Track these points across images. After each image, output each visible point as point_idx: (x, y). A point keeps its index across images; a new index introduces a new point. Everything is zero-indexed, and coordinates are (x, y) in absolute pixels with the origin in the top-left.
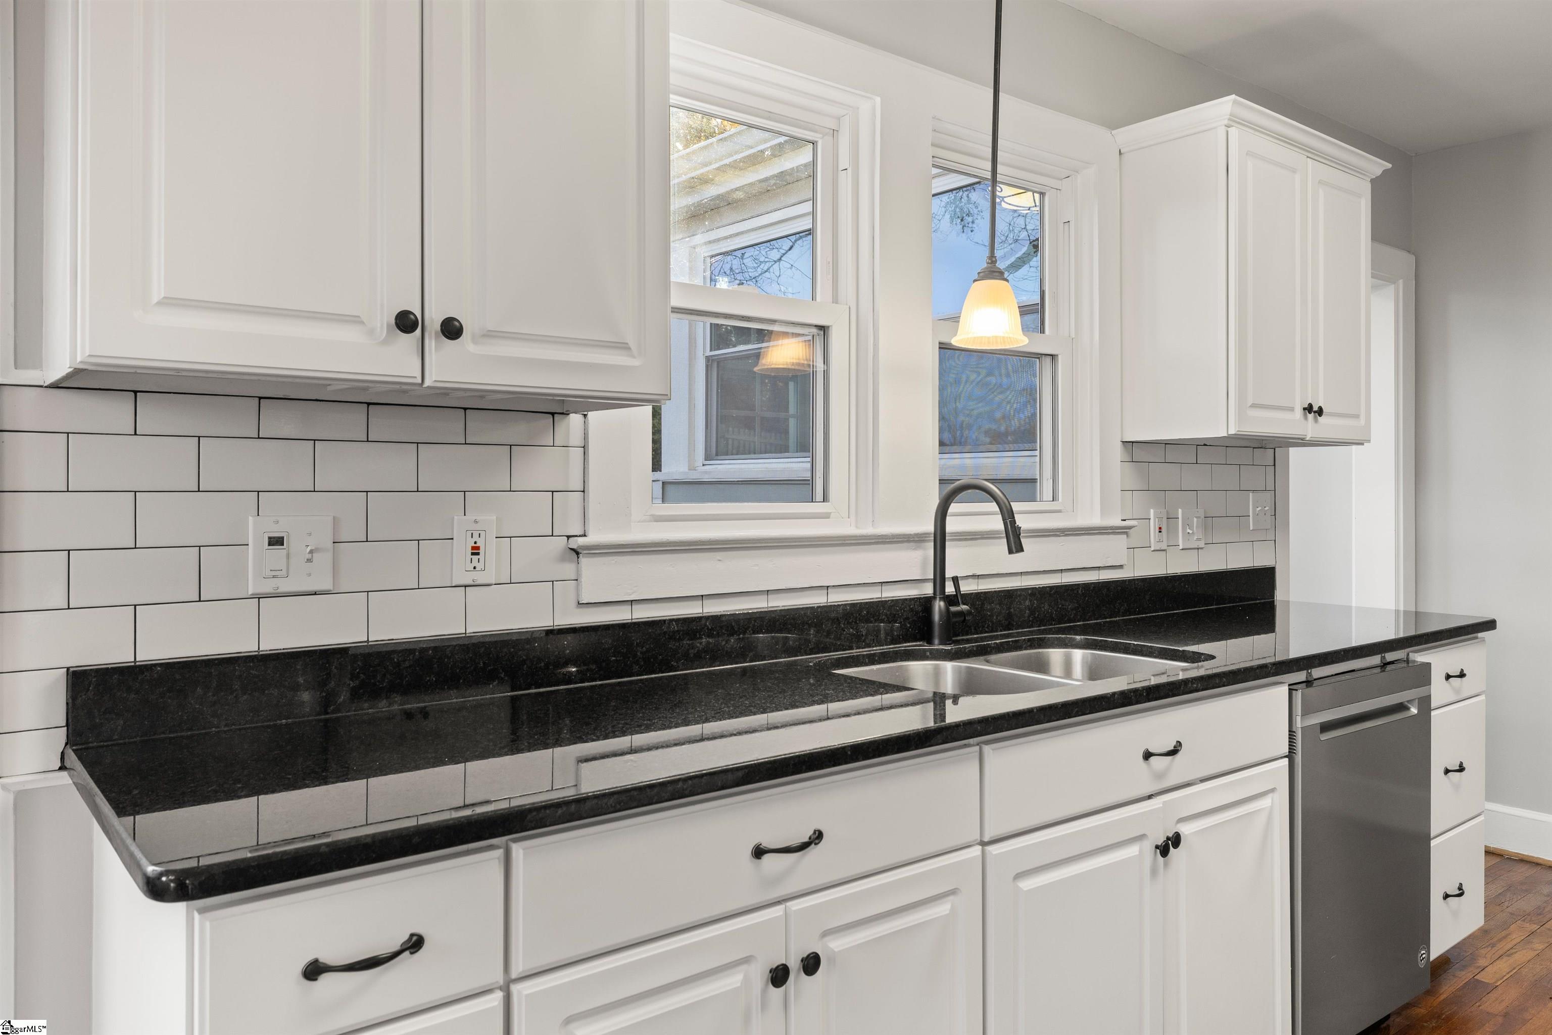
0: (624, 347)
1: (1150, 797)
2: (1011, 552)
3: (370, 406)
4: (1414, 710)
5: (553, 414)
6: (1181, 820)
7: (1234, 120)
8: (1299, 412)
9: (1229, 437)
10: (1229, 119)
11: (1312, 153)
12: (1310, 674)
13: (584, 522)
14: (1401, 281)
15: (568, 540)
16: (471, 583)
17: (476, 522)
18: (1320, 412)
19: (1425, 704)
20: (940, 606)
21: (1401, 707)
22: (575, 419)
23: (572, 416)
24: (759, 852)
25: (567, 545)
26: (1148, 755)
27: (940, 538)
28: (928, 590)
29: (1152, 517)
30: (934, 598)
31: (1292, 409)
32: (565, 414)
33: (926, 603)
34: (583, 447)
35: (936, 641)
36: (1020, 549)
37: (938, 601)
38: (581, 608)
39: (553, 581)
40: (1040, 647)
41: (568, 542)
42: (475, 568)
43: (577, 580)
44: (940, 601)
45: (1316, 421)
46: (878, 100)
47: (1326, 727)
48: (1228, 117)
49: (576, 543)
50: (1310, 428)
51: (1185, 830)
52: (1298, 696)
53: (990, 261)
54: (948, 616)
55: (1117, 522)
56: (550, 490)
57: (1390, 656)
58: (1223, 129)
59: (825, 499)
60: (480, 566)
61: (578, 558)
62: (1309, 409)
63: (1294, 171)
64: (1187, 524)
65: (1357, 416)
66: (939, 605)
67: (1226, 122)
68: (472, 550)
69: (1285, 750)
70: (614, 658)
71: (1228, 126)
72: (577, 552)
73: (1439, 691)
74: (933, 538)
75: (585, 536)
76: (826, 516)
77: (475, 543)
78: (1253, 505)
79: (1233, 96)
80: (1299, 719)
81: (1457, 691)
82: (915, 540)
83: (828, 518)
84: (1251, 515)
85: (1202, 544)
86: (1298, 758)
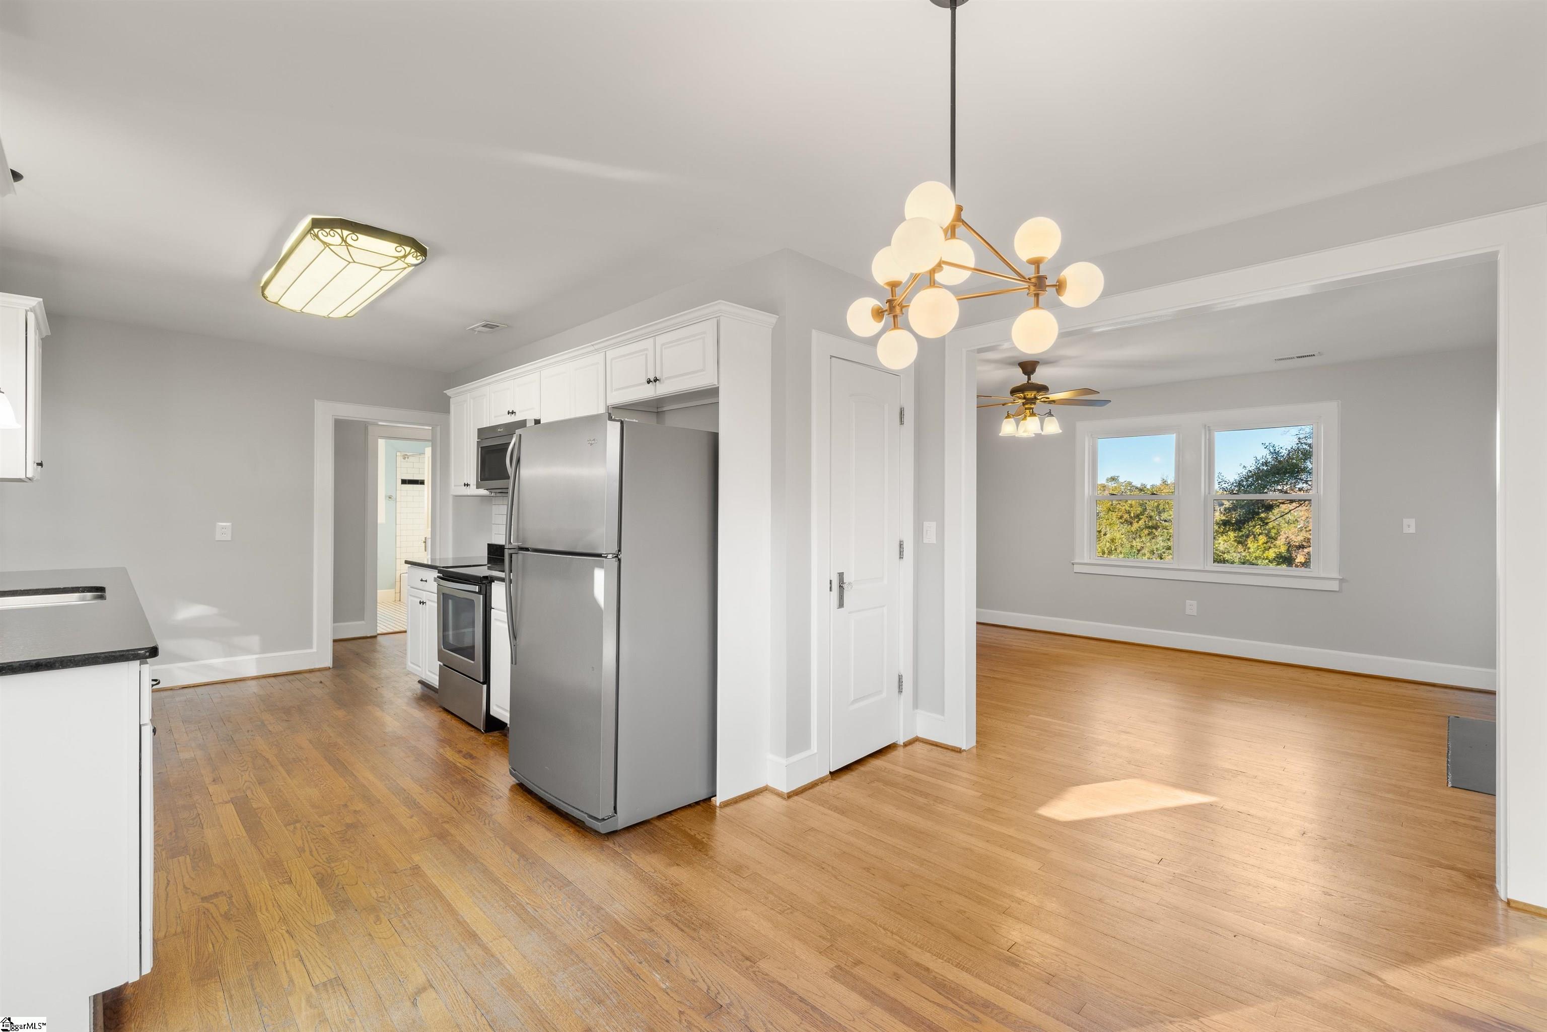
48: (31, 307)
58: (24, 311)
67: (28, 308)
71: (27, 310)
79: (41, 299)
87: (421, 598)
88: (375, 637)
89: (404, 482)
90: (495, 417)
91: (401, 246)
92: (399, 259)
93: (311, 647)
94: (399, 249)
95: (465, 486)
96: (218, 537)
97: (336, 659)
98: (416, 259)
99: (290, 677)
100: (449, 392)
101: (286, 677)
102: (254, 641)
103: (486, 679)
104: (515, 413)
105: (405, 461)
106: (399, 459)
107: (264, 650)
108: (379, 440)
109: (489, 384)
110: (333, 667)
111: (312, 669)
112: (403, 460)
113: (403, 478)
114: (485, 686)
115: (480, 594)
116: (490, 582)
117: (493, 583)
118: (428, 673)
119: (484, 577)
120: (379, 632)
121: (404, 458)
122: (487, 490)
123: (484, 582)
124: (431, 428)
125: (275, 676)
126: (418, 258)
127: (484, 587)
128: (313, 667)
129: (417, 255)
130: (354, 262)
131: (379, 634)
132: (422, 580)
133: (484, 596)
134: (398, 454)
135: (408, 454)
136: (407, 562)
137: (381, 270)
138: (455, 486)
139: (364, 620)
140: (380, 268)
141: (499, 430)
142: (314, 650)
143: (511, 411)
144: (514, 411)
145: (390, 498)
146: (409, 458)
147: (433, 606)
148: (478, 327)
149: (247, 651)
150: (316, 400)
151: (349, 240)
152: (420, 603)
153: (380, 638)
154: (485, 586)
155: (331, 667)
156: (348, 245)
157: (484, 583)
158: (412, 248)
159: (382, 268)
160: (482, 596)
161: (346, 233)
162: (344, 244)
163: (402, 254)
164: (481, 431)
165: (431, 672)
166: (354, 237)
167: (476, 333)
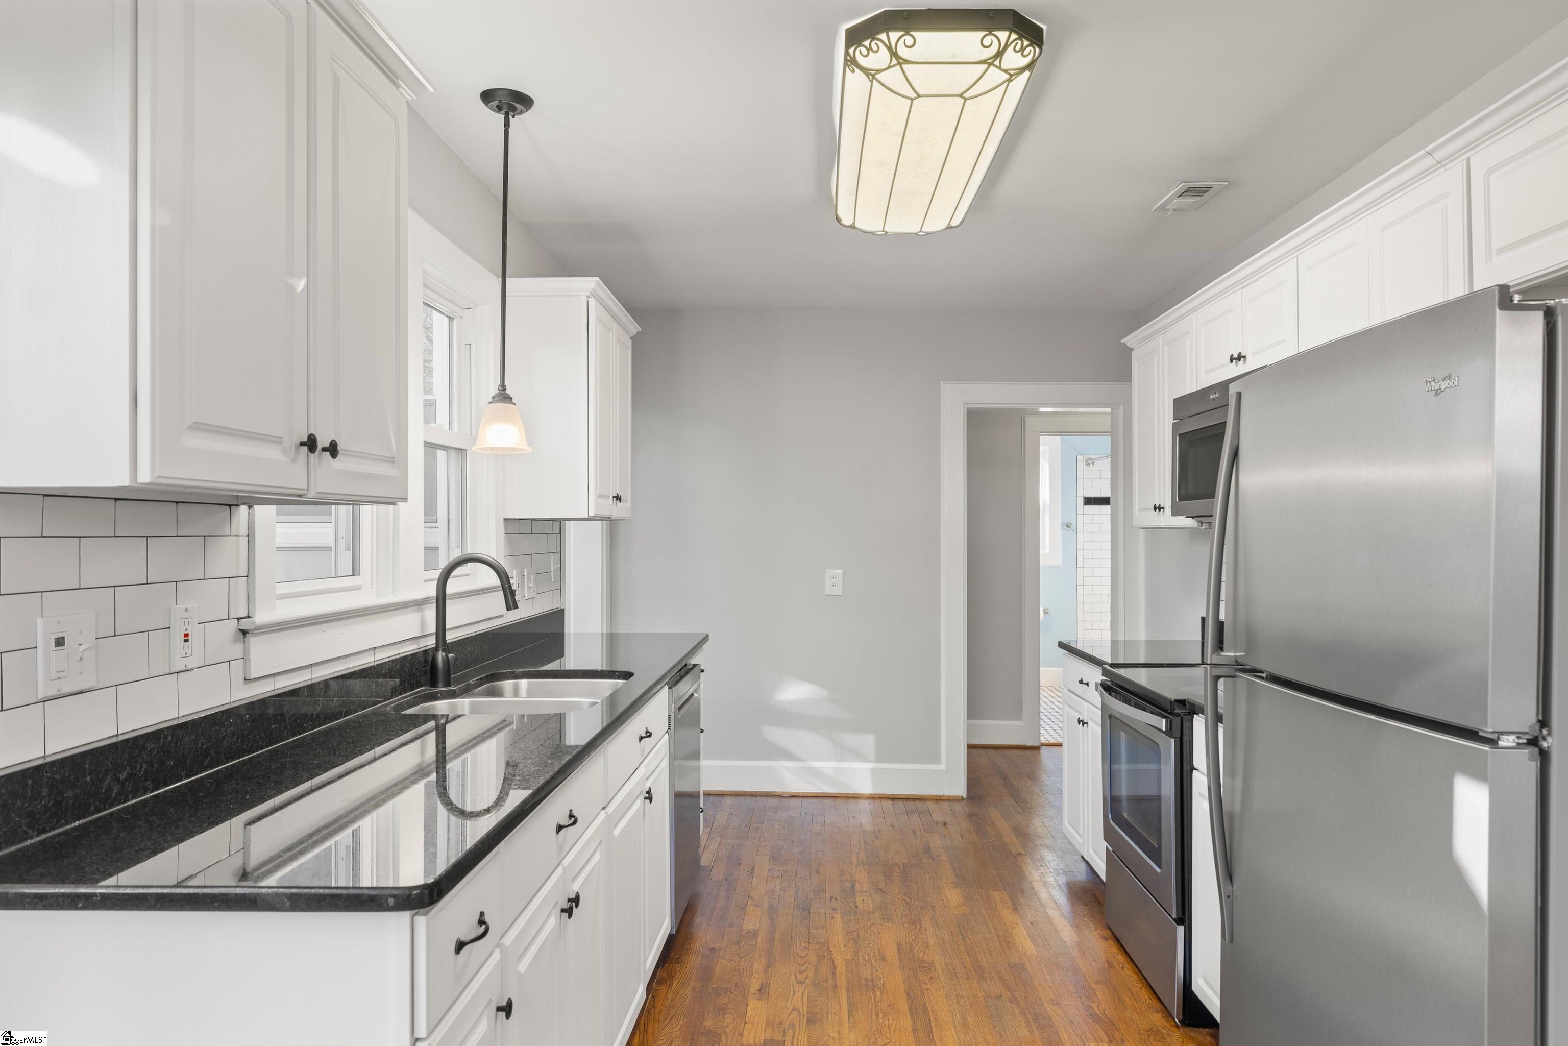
0: (391, 461)
2: (508, 608)
3: (117, 501)
4: (696, 695)
5: (230, 506)
7: (593, 294)
8: (611, 500)
9: (589, 518)
10: (591, 293)
11: (616, 319)
13: (248, 605)
15: (238, 621)
16: (183, 668)
17: (186, 610)
18: (620, 499)
19: (699, 688)
20: (442, 656)
21: (693, 695)
22: (244, 509)
23: (242, 507)
24: (559, 829)
25: (238, 627)
27: (441, 601)
28: (431, 642)
29: (515, 576)
30: (437, 647)
31: (609, 498)
32: (238, 505)
33: (430, 654)
34: (248, 536)
35: (440, 685)
37: (440, 652)
38: (249, 685)
39: (229, 661)
40: (498, 680)
41: (238, 624)
42: (186, 654)
43: (243, 658)
44: (442, 652)
45: (617, 504)
47: (679, 710)
48: (590, 291)
49: (245, 625)
53: (502, 389)
54: (447, 659)
56: (226, 577)
58: (586, 298)
59: (354, 572)
60: (189, 653)
61: (244, 637)
62: (616, 497)
63: (609, 330)
65: (627, 501)
66: (440, 655)
67: (588, 294)
68: (184, 637)
70: (274, 726)
71: (588, 297)
72: (244, 632)
74: (435, 600)
75: (249, 617)
76: (358, 588)
77: (186, 630)
78: (553, 564)
79: (597, 279)
80: (672, 706)
82: (419, 604)
83: (361, 589)
84: (552, 571)
85: (534, 595)
86: (672, 732)
87: (1080, 713)
88: (1036, 748)
89: (1089, 501)
90: (1207, 372)
91: (990, 34)
92: (991, 64)
93: (936, 759)
94: (987, 40)
95: (1155, 510)
96: (828, 591)
97: (973, 781)
98: (1023, 54)
99: (911, 805)
100: (1129, 340)
101: (905, 802)
102: (867, 742)
103: (1183, 913)
104: (1244, 357)
105: (1088, 468)
106: (1081, 465)
107: (879, 760)
108: (1043, 439)
109: (1194, 310)
110: (967, 798)
111: (940, 796)
112: (1086, 467)
113: (1084, 496)
114: (1181, 930)
115: (1171, 737)
116: (1190, 713)
117: (1195, 716)
118: (1091, 851)
119: (1177, 701)
120: (1043, 740)
121: (1088, 465)
122: (1193, 517)
123: (1177, 711)
124: (1109, 410)
125: (894, 798)
126: (1027, 52)
127: (1177, 721)
128: (940, 794)
129: (1022, 43)
130: (919, 96)
131: (1042, 745)
132: (1081, 682)
133: (1179, 739)
134: (1080, 458)
135: (1093, 457)
136: (1062, 645)
137: (965, 99)
138: (1140, 510)
139: (1021, 720)
140: (961, 96)
141: (1211, 397)
142: (943, 767)
143: (1235, 356)
144: (1243, 355)
145: (1068, 526)
146: (1095, 462)
147: (1095, 729)
148: (1171, 200)
149: (859, 756)
150: (942, 383)
151: (900, 51)
152: (1079, 721)
153: (1044, 750)
154: (1179, 719)
155: (965, 796)
156: (900, 61)
157: (1178, 715)
158: (1012, 31)
159: (966, 95)
160: (1173, 740)
161: (894, 37)
162: (896, 61)
163: (994, 51)
164: (1179, 403)
165: (1095, 852)
166: (910, 40)
167: (1170, 213)
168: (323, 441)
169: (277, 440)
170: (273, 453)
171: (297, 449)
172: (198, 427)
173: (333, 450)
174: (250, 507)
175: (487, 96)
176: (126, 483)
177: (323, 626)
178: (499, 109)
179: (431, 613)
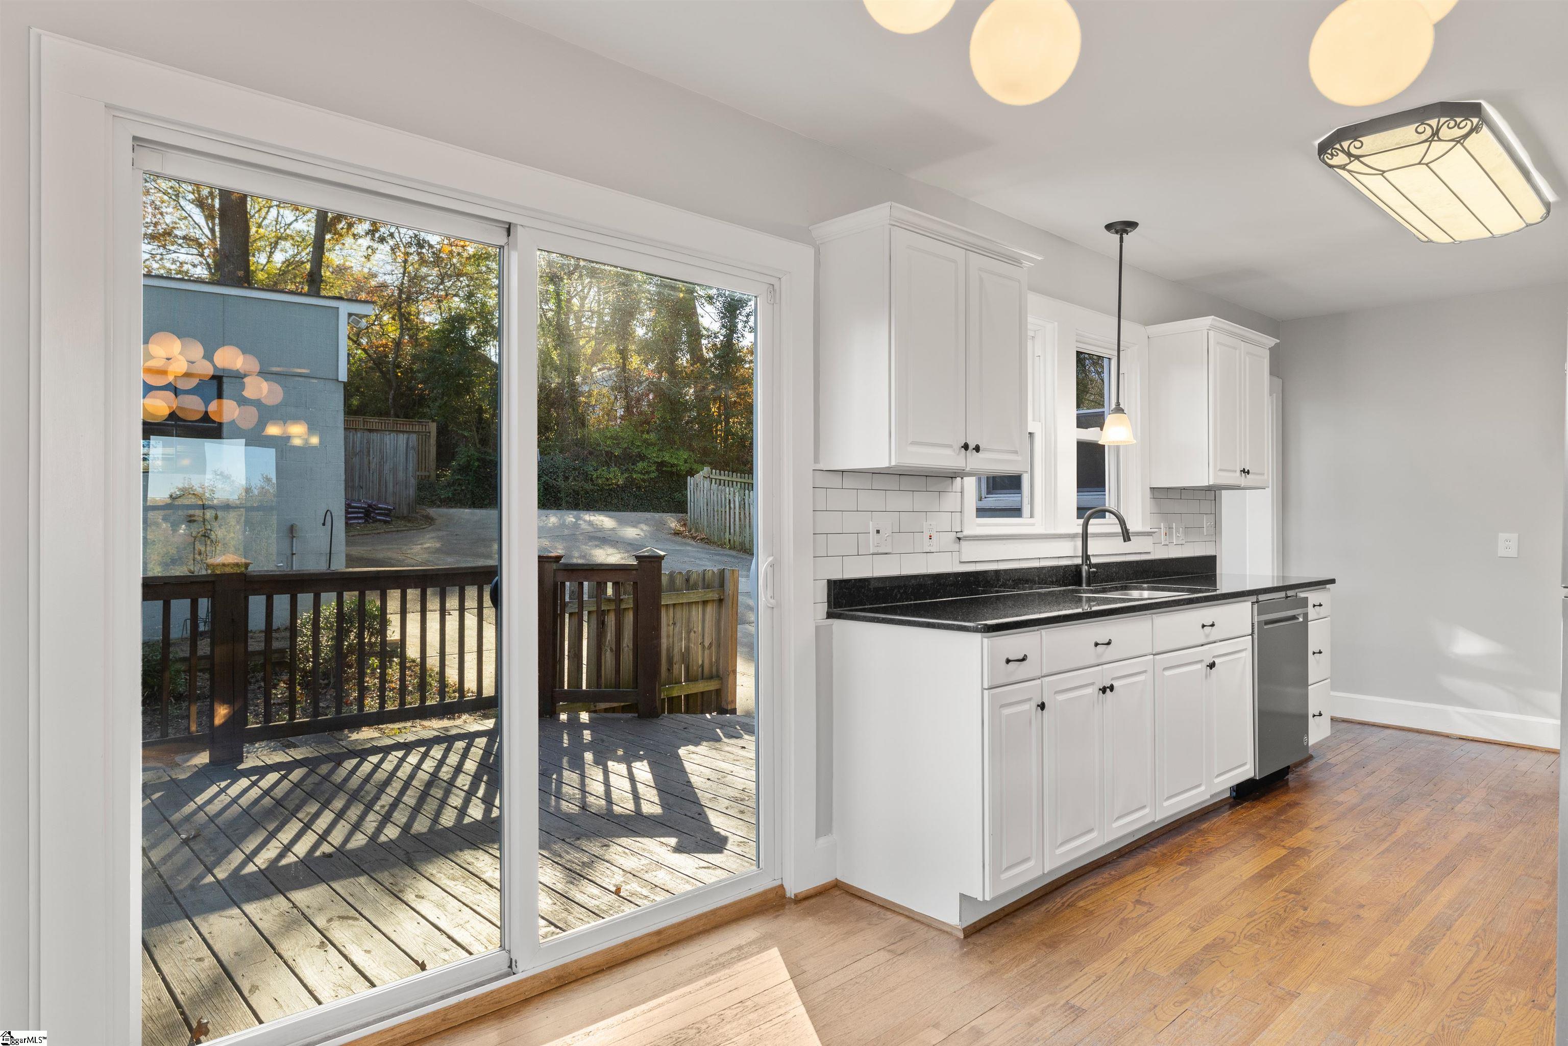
0: (1016, 452)
1: (1202, 645)
2: (1125, 541)
4: (1301, 620)
5: (952, 478)
6: (1214, 657)
7: (1212, 327)
8: (1238, 473)
9: (1209, 486)
10: (1210, 326)
11: (1244, 339)
12: (1257, 599)
13: (961, 526)
14: (1275, 395)
15: (957, 533)
16: (929, 552)
17: (930, 525)
18: (1248, 472)
19: (1306, 615)
21: (1294, 617)
22: (959, 479)
24: (1096, 644)
25: (955, 536)
26: (1203, 626)
27: (1085, 536)
28: (1079, 561)
29: (1162, 527)
30: (1082, 564)
31: (1235, 471)
32: (955, 477)
33: (1078, 568)
34: (962, 493)
35: (1084, 585)
36: (1130, 540)
38: (960, 564)
39: (952, 551)
40: (1125, 590)
42: (930, 545)
43: (959, 551)
44: (1085, 566)
45: (1246, 477)
46: (1056, 323)
47: (1267, 623)
49: (959, 535)
50: (1243, 481)
51: (1217, 661)
52: (1256, 606)
53: (1117, 405)
54: (1089, 573)
55: (1148, 530)
56: (949, 512)
57: (1290, 593)
58: (1206, 331)
59: (1032, 516)
60: (932, 545)
61: (959, 541)
62: (1244, 471)
63: (1235, 348)
64: (1177, 531)
65: (1263, 474)
66: (1085, 568)
67: (1208, 327)
68: (929, 537)
69: (1250, 632)
71: (1208, 330)
72: (959, 539)
73: (1312, 613)
74: (1081, 536)
75: (961, 531)
76: (1032, 524)
77: (930, 534)
78: (1206, 522)
79: (1213, 317)
80: (1256, 617)
81: (1318, 614)
82: (1073, 536)
83: (1034, 525)
84: (1205, 527)
85: (1183, 542)
86: (1256, 636)
91: (1423, 124)
92: (1431, 142)
94: (1420, 129)
96: (1503, 554)
98: (1459, 128)
126: (1462, 125)
129: (1456, 121)
130: (1383, 172)
151: (1353, 151)
156: (1358, 157)
158: (1439, 117)
161: (1345, 144)
162: (1352, 159)
163: (1429, 131)
166: (1358, 144)
168: (972, 445)
169: (950, 446)
170: (948, 452)
171: (960, 449)
172: (914, 443)
173: (977, 449)
174: (962, 478)
175: (1109, 227)
176: (887, 465)
177: (1004, 542)
178: (1117, 232)
179: (1079, 543)
